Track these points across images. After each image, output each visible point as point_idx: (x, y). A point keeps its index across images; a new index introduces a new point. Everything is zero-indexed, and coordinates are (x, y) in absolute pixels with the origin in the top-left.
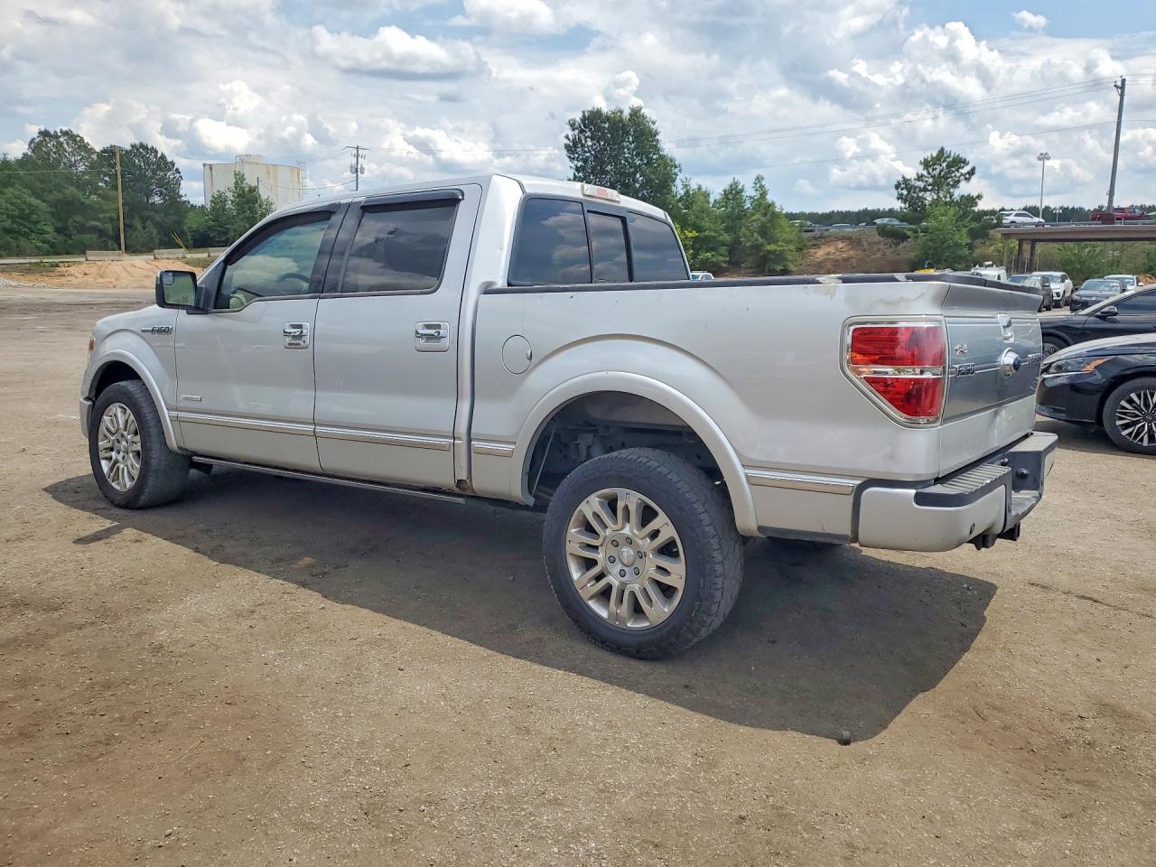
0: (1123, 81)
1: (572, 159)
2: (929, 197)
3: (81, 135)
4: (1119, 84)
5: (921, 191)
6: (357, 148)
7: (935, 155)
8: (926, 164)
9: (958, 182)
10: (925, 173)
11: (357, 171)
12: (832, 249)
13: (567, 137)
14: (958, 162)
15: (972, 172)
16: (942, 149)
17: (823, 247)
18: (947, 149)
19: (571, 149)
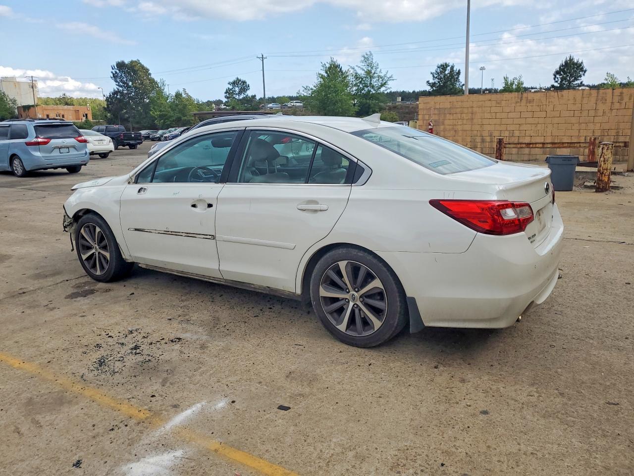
0: (262, 55)
1: (116, 81)
6: (32, 77)
7: (235, 80)
8: (234, 83)
9: (247, 90)
11: (33, 88)
13: (112, 72)
14: (244, 82)
16: (238, 78)
18: (239, 79)
19: (115, 76)
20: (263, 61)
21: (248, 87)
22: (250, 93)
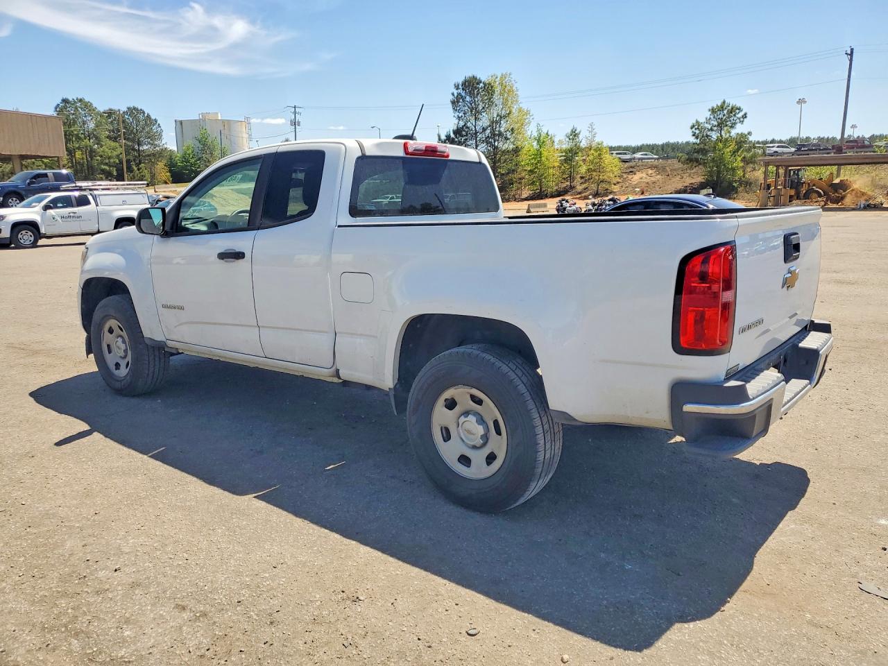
0: (852, 50)
1: (456, 111)
2: (714, 136)
3: (91, 101)
4: (849, 52)
5: (709, 130)
6: (295, 107)
7: (719, 104)
8: (713, 111)
9: (735, 124)
10: (712, 117)
11: (295, 124)
12: (644, 175)
13: (453, 94)
14: (735, 110)
15: (745, 116)
16: (724, 102)
17: (637, 173)
18: (727, 101)
20: (851, 60)
21: (746, 117)
22: (739, 129)
